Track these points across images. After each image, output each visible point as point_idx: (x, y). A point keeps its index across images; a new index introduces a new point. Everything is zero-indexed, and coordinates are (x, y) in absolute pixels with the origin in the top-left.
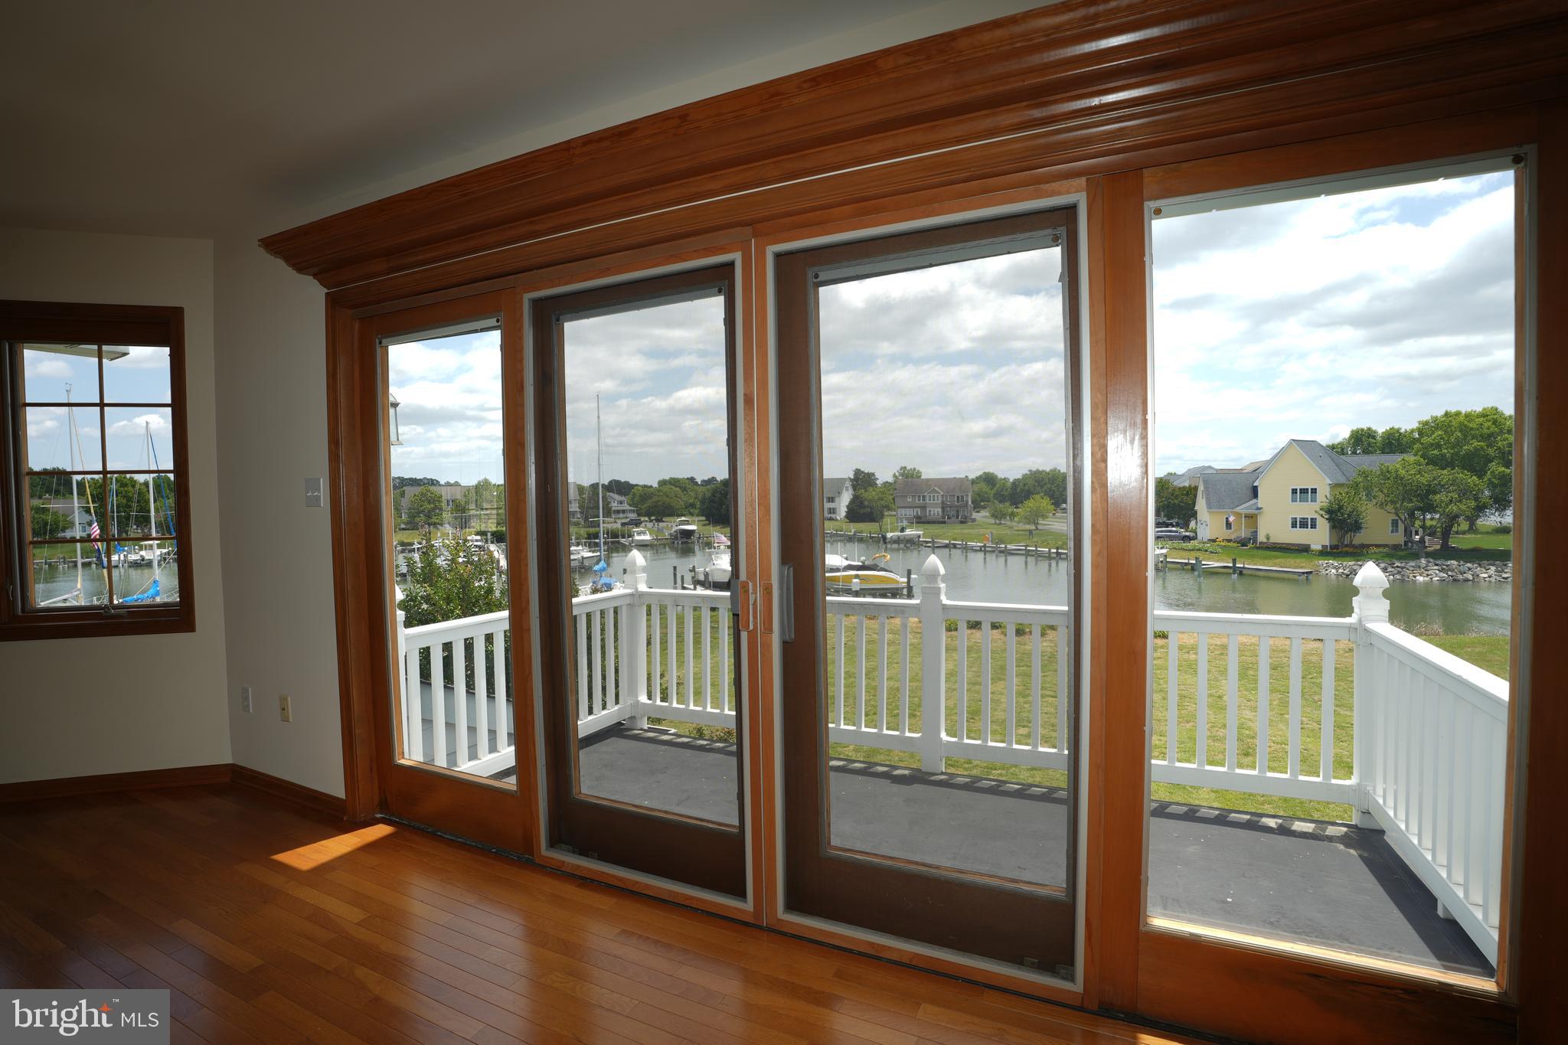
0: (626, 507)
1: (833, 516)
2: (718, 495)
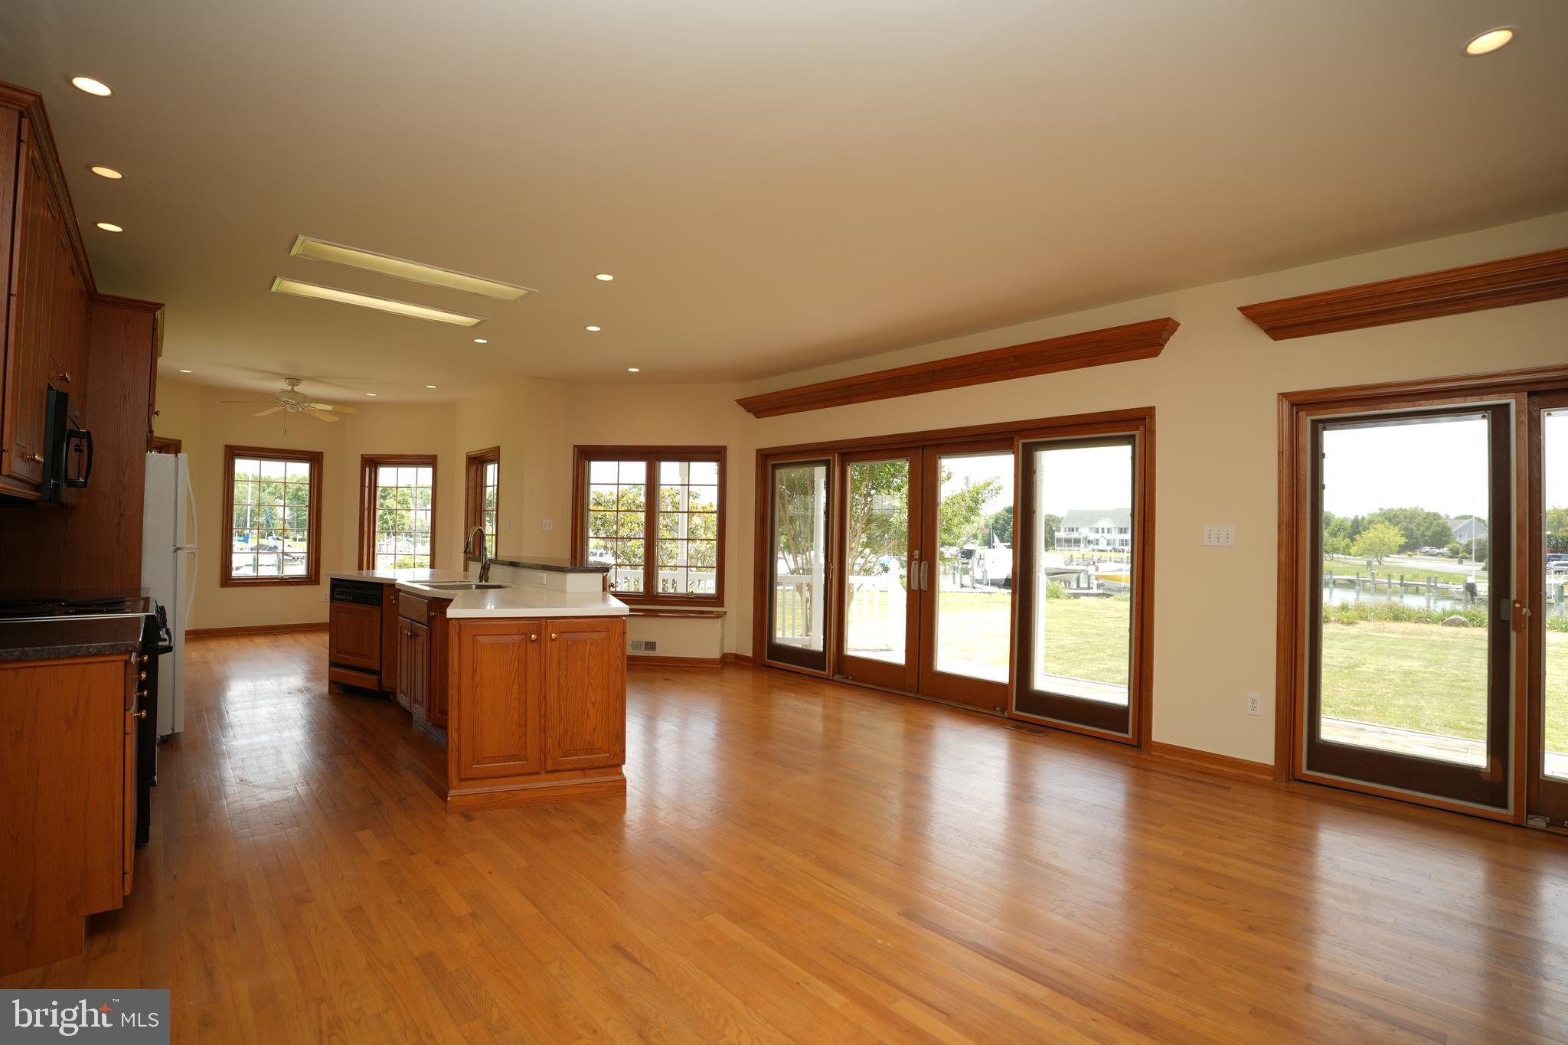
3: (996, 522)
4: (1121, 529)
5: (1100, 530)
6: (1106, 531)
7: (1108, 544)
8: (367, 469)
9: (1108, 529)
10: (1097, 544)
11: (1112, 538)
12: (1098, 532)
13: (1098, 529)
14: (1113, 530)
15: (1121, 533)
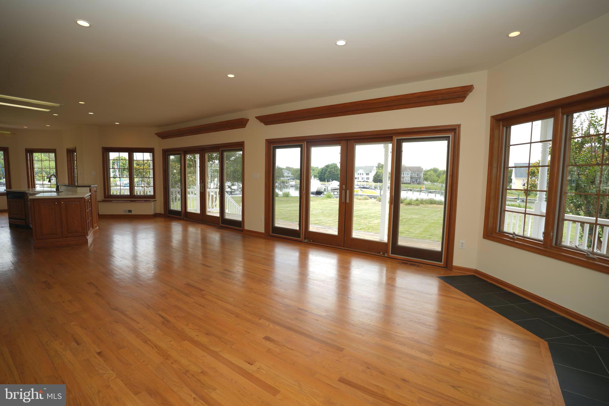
0: (290, 175)
1: (368, 180)
2: (324, 171)
3: (322, 171)
4: (367, 174)
5: (359, 174)
6: (361, 174)
7: (362, 179)
9: (362, 173)
10: (359, 179)
11: (364, 177)
12: (359, 175)
13: (359, 173)
14: (364, 174)
15: (367, 175)
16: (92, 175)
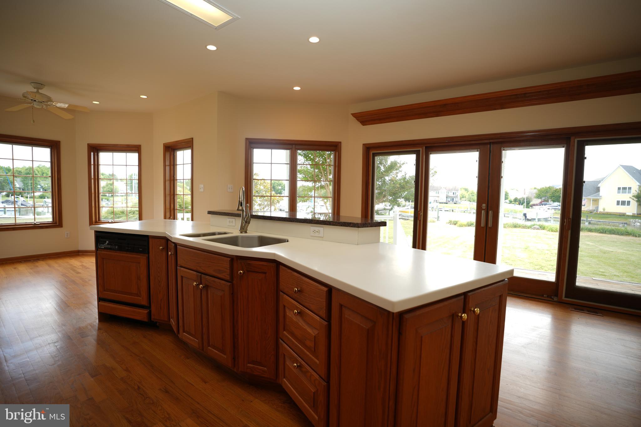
8: (92, 153)
16: (228, 191)
